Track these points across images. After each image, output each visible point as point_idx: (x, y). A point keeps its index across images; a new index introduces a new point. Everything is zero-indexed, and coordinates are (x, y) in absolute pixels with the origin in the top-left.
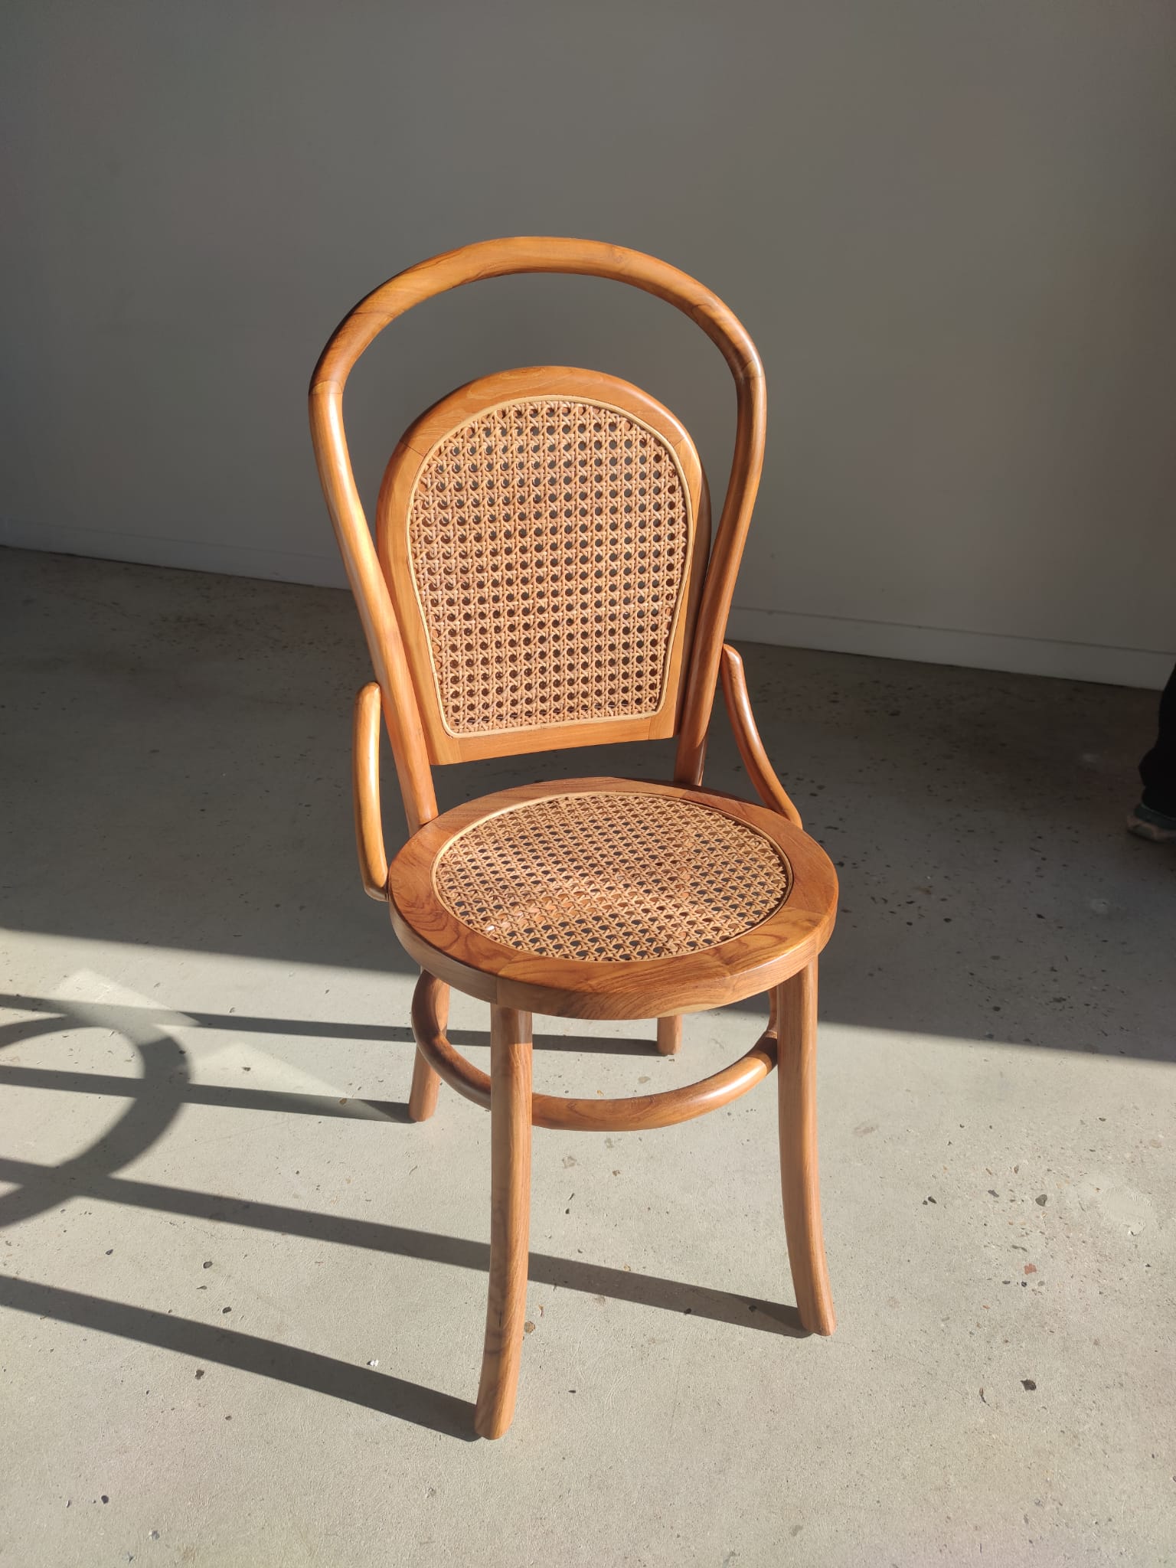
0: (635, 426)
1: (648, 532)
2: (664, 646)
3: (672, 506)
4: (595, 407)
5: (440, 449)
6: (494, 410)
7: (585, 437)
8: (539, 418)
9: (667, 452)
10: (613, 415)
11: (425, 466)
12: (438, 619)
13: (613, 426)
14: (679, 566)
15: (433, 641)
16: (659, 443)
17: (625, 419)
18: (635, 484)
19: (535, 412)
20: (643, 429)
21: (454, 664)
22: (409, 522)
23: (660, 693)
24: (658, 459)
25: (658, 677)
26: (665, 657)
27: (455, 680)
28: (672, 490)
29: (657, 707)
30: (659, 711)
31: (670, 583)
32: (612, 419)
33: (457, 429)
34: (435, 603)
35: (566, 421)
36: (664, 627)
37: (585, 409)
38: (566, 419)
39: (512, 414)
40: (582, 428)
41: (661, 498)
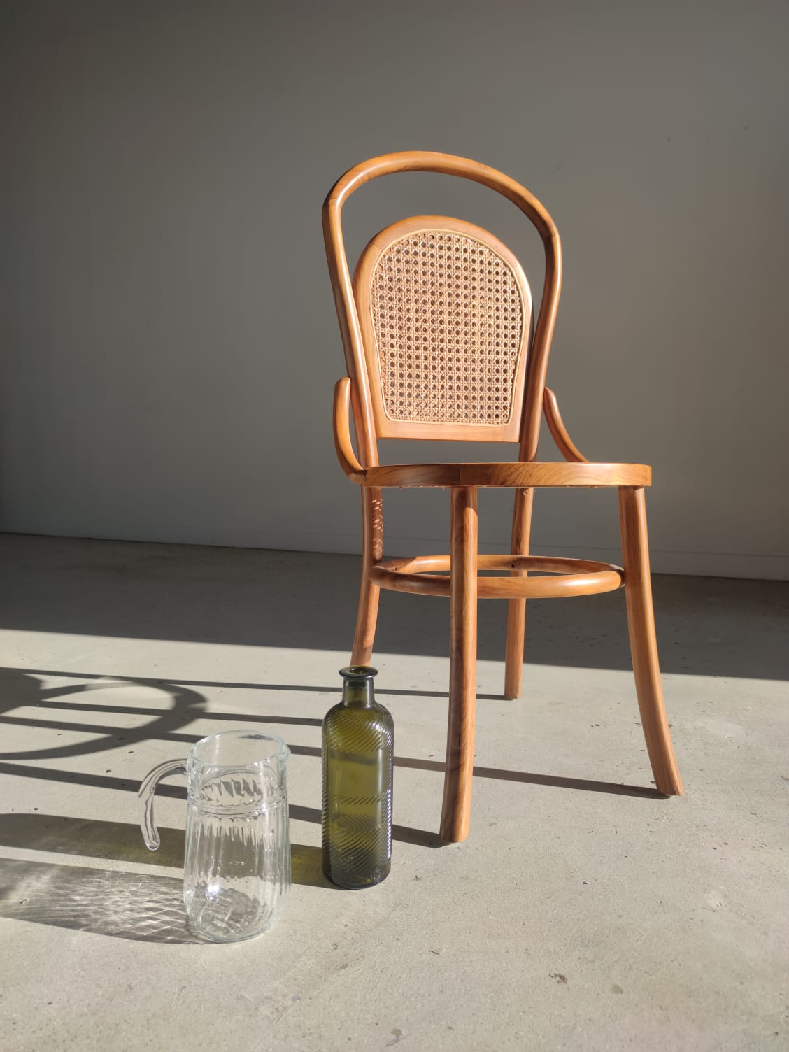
0: (493, 254)
1: (501, 314)
2: (511, 383)
3: (513, 301)
4: (472, 240)
5: (390, 249)
6: (419, 232)
7: (467, 255)
8: (443, 241)
9: (510, 270)
10: (481, 247)
11: (381, 256)
12: (384, 345)
13: (481, 253)
14: (518, 336)
15: (381, 358)
16: (505, 265)
17: (488, 250)
18: (493, 286)
19: (441, 238)
20: (497, 256)
21: (393, 375)
22: (371, 286)
23: (510, 412)
24: (505, 274)
25: (508, 402)
26: (512, 390)
27: (393, 385)
28: (513, 292)
29: (508, 421)
30: (509, 422)
31: (513, 345)
32: (481, 248)
33: (400, 239)
34: (383, 335)
35: (457, 245)
36: (510, 371)
37: (467, 241)
38: (457, 244)
39: (429, 236)
40: (465, 251)
41: (507, 296)
